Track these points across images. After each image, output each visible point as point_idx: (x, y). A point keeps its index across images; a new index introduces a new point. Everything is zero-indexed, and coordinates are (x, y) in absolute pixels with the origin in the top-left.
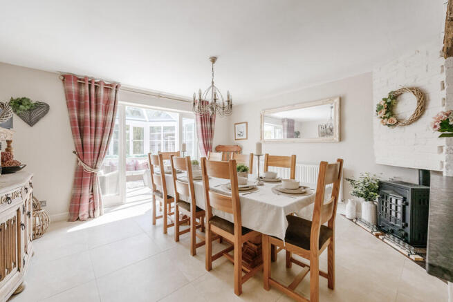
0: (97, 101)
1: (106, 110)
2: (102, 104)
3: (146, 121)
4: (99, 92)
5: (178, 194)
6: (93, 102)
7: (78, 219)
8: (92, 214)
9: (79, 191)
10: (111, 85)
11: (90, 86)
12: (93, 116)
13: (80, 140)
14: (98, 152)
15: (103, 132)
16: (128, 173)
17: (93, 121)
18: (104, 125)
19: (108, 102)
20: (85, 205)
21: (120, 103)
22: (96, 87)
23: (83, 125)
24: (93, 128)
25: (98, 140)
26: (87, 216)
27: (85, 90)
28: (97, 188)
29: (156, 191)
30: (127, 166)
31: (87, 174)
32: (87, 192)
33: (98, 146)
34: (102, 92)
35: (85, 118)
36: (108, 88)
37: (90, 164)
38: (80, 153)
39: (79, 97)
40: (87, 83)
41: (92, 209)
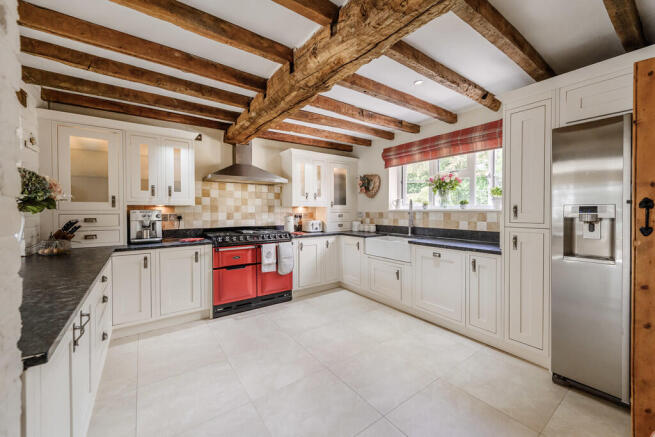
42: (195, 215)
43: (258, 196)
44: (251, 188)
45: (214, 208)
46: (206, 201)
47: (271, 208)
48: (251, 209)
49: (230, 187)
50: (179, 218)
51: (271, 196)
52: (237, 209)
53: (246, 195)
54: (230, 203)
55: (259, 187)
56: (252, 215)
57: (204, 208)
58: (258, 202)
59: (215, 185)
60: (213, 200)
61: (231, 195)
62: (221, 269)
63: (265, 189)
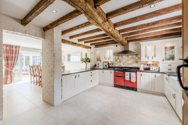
0: (12, 51)
1: (16, 53)
2: (14, 52)
3: (31, 54)
4: (13, 48)
5: (36, 74)
6: (11, 52)
7: (7, 84)
8: (11, 83)
9: (7, 76)
10: (17, 46)
11: (10, 47)
12: (11, 55)
13: (7, 62)
14: (13, 65)
15: (15, 59)
16: (23, 73)
17: (11, 57)
18: (15, 57)
19: (16, 51)
20: (9, 80)
21: (20, 51)
22: (12, 47)
23: (8, 58)
24: (11, 59)
25: (13, 62)
26: (9, 83)
27: (8, 48)
28: (13, 75)
29: (31, 75)
30: (23, 70)
31: (9, 71)
32: (9, 76)
33: (13, 64)
34: (14, 49)
35: (8, 56)
36: (16, 47)
37: (10, 68)
38: (7, 66)
39: (6, 50)
40: (9, 46)
41: (11, 81)
42: (116, 64)
43: (132, 58)
44: (130, 56)
45: (120, 62)
46: (118, 60)
47: (137, 62)
48: (130, 62)
49: (124, 57)
50: (113, 64)
51: (137, 58)
52: (126, 62)
53: (128, 58)
54: (124, 61)
55: (133, 56)
56: (130, 64)
57: (118, 62)
58: (132, 60)
59: (120, 57)
60: (120, 60)
61: (124, 58)
62: (116, 76)
63: (134, 56)
